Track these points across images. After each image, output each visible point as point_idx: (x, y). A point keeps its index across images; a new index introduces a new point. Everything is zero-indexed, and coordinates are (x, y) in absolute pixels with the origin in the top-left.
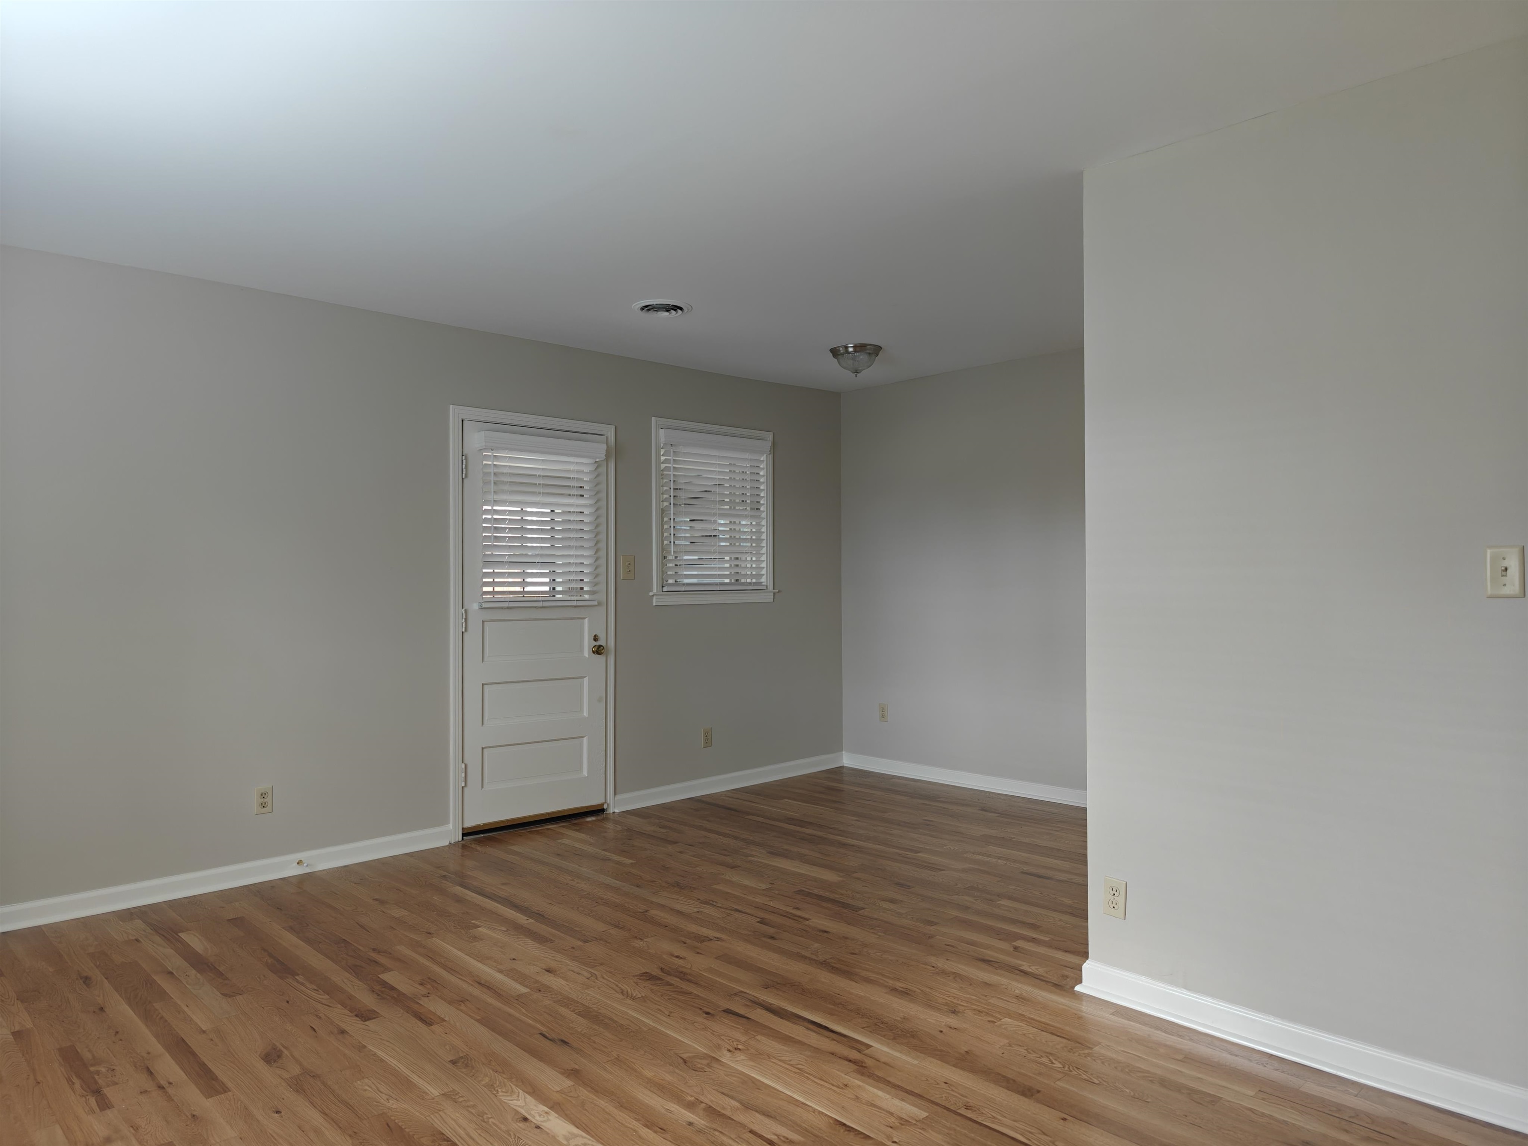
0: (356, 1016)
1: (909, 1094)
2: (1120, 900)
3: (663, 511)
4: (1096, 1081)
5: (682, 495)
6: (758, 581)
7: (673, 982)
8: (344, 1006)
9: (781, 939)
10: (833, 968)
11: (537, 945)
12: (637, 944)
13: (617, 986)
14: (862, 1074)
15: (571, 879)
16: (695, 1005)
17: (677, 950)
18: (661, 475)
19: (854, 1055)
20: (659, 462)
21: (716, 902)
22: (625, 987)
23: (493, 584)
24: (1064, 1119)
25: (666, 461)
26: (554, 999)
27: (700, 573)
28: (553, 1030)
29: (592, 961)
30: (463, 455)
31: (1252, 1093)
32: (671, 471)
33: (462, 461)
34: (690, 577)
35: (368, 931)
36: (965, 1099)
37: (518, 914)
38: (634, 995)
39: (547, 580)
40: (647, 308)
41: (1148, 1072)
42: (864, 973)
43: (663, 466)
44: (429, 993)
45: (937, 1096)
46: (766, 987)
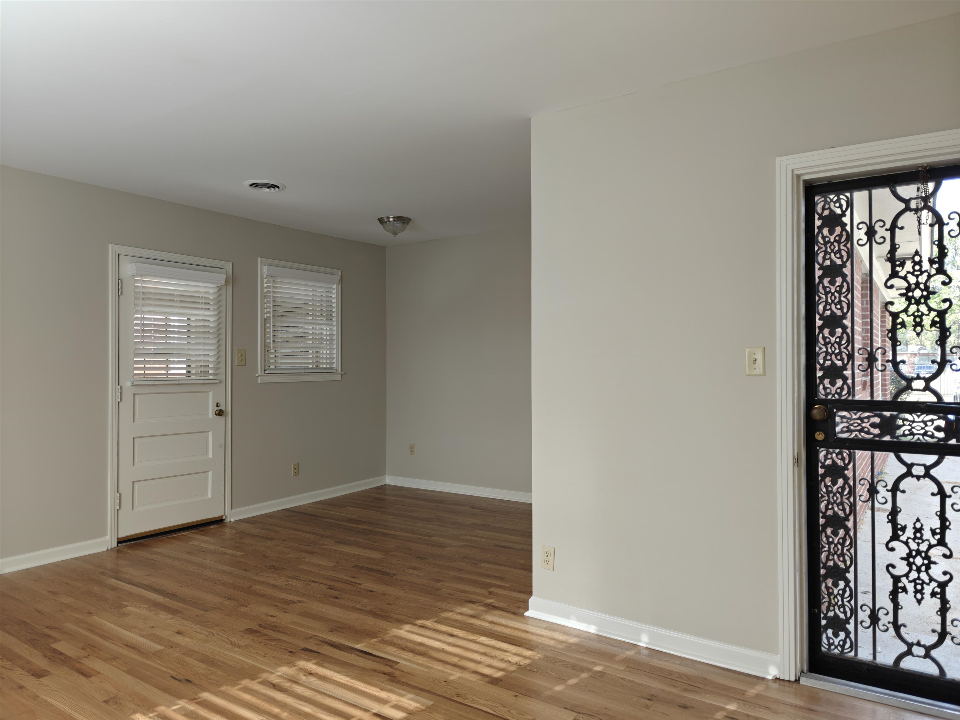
0: (32, 675)
1: (422, 691)
2: (551, 559)
3: (265, 320)
4: (535, 670)
5: (280, 310)
6: (331, 367)
7: (268, 633)
8: (23, 668)
9: (342, 598)
10: (376, 614)
11: (171, 616)
12: (244, 609)
13: (228, 639)
14: (393, 681)
15: (198, 568)
16: (282, 647)
17: (272, 611)
18: (264, 296)
19: (388, 669)
20: (263, 288)
21: (300, 577)
22: (234, 640)
23: (145, 368)
24: (516, 696)
25: (268, 287)
26: (182, 652)
27: (292, 361)
28: (180, 673)
29: (210, 624)
30: (119, 279)
31: (623, 668)
32: (271, 294)
33: (118, 283)
34: (285, 363)
35: (43, 614)
36: (457, 690)
37: (157, 596)
38: (240, 644)
39: (185, 366)
40: (254, 185)
41: (565, 661)
42: (396, 616)
43: (266, 290)
44: (89, 655)
45: (440, 690)
46: (331, 631)
